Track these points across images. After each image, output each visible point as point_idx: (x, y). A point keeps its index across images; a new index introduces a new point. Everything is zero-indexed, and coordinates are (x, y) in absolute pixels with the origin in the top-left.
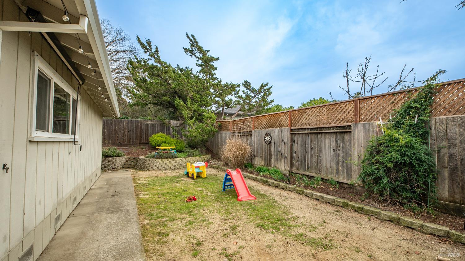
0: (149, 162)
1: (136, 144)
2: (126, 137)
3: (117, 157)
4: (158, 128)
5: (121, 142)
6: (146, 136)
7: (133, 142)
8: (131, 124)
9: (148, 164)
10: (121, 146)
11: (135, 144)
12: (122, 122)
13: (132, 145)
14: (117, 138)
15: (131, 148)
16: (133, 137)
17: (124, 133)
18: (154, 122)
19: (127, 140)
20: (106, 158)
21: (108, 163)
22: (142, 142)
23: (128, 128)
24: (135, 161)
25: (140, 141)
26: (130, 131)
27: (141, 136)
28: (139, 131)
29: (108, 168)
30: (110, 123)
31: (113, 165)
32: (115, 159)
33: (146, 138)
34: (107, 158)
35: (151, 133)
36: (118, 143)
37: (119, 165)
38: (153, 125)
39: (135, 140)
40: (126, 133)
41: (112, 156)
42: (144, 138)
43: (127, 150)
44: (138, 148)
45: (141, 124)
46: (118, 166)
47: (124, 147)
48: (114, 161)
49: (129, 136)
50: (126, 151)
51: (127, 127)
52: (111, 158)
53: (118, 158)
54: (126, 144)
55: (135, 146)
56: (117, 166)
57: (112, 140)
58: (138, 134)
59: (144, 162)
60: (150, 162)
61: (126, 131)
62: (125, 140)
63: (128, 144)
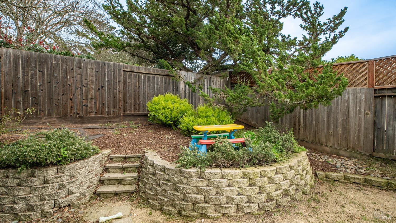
0: (200, 184)
1: (117, 117)
2: (94, 101)
3: (75, 160)
4: (158, 84)
5: (82, 114)
6: (135, 101)
7: (109, 113)
8: (105, 71)
9: (198, 191)
10: (82, 123)
11: (113, 117)
12: (82, 64)
13: (109, 119)
14: (70, 104)
15: (106, 125)
16: (109, 101)
17: (88, 92)
18: (151, 72)
19: (96, 109)
20: (33, 173)
21: (42, 191)
22: (128, 112)
23: (98, 81)
24: (132, 167)
25: (124, 111)
26: (102, 87)
27: (125, 100)
28: (121, 90)
29: (43, 211)
30: (51, 66)
31: (62, 196)
32: (69, 169)
33: (135, 104)
34: (38, 172)
35: (145, 93)
36: (74, 116)
37: (83, 190)
38: (149, 77)
39: (114, 108)
40: (92, 93)
41: (59, 161)
42: (131, 103)
43: (98, 131)
44: (122, 126)
45: (125, 75)
46: (82, 196)
47: (90, 125)
48: (64, 178)
49: (99, 99)
50: (95, 137)
51: (94, 80)
52: (55, 169)
53: (78, 164)
54: (92, 117)
55: (114, 122)
56: (78, 194)
57: (58, 109)
58: (121, 96)
59: (180, 182)
60: (205, 182)
61: (93, 87)
62: (91, 108)
63: (98, 118)
